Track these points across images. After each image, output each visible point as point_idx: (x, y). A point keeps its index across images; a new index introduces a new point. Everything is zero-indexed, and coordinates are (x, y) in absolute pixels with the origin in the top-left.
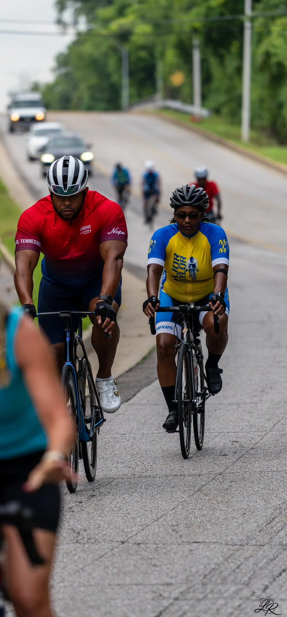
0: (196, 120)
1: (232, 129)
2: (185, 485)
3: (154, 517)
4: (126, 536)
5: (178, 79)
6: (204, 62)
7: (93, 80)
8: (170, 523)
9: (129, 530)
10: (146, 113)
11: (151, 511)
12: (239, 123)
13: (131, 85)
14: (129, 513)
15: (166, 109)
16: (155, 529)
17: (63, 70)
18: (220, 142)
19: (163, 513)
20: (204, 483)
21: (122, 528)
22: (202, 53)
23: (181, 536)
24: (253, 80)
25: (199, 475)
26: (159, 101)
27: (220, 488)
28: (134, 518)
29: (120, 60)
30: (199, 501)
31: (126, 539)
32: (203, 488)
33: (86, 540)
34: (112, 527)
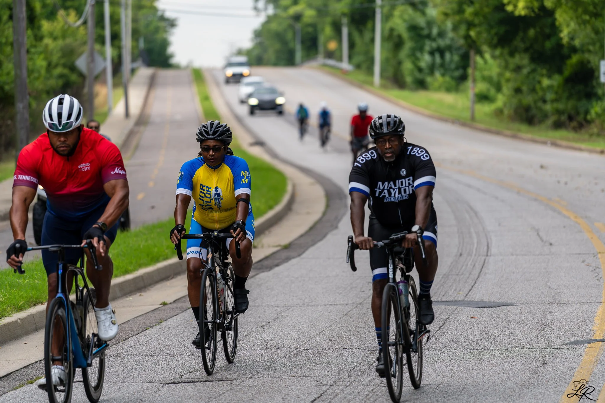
0: (345, 72)
1: (368, 78)
2: (337, 311)
3: (317, 332)
4: (299, 344)
5: (333, 45)
6: (350, 35)
7: (278, 46)
8: (328, 336)
9: (301, 340)
10: (312, 68)
11: (315, 328)
12: (372, 74)
13: (302, 50)
14: (300, 329)
15: (326, 65)
16: (317, 340)
17: (259, 40)
18: (361, 87)
19: (323, 329)
20: (349, 310)
21: (296, 339)
22: (349, 29)
23: (334, 344)
24: (382, 47)
25: (347, 305)
26: (321, 60)
27: (360, 313)
28: (304, 333)
29: (295, 33)
30: (347, 321)
32: (349, 313)
33: (272, 347)
34: (289, 338)
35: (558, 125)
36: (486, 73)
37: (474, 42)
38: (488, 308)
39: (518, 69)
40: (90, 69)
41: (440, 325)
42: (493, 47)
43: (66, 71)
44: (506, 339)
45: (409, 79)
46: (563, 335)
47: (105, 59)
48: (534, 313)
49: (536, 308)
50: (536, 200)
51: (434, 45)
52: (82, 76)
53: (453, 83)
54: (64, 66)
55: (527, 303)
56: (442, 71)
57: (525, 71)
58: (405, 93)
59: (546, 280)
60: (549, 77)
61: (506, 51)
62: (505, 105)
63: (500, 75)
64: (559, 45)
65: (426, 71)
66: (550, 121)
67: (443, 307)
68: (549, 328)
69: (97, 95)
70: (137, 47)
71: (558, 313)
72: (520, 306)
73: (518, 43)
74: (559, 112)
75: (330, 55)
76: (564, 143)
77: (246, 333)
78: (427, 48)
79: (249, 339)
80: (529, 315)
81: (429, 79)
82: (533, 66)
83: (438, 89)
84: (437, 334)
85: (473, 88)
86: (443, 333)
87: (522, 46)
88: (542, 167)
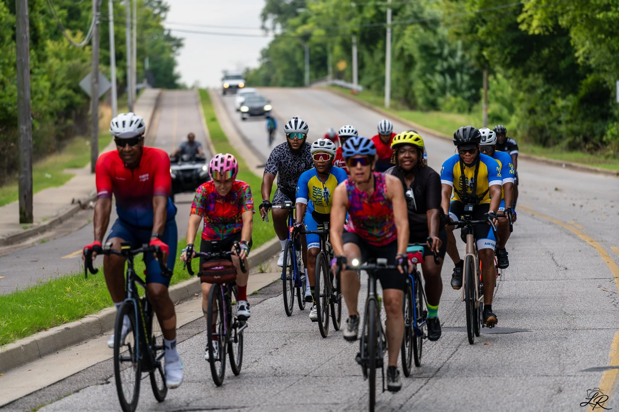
0: (354, 93)
1: (379, 99)
3: (326, 358)
4: (308, 371)
5: (342, 66)
6: (359, 54)
7: (286, 66)
8: (337, 363)
9: (310, 367)
10: (321, 89)
11: (324, 354)
12: (383, 95)
13: (311, 70)
14: (309, 356)
15: (334, 85)
16: (327, 367)
17: (266, 60)
18: (370, 108)
19: (332, 356)
21: (305, 366)
22: (358, 48)
23: (344, 372)
24: (392, 66)
26: (330, 80)
28: (313, 360)
29: (304, 53)
31: (307, 373)
33: (281, 374)
34: (298, 365)
35: (573, 147)
36: (499, 94)
37: (487, 62)
38: (502, 335)
39: (532, 89)
40: (94, 90)
41: (453, 352)
42: (507, 67)
43: (70, 92)
44: (521, 366)
45: (420, 101)
46: (578, 362)
47: (110, 80)
48: (549, 339)
49: (551, 334)
50: (550, 223)
51: (445, 65)
52: (86, 97)
53: (466, 104)
54: (69, 87)
55: (541, 329)
56: (453, 92)
57: (539, 91)
58: (417, 114)
59: (561, 305)
60: (564, 98)
61: (519, 71)
62: (518, 126)
63: (514, 95)
64: (574, 66)
65: (438, 91)
66: (564, 143)
67: (456, 333)
68: (564, 355)
69: (102, 116)
70: (143, 68)
71: (573, 340)
72: (534, 332)
73: (531, 63)
74: (574, 133)
75: (339, 75)
76: (580, 165)
77: (253, 360)
78: (438, 68)
79: (257, 366)
80: (544, 342)
81: (440, 100)
82: (547, 87)
83: (451, 110)
84: (449, 361)
85: (486, 109)
86: (456, 360)
87: (535, 66)
88: (556, 189)
